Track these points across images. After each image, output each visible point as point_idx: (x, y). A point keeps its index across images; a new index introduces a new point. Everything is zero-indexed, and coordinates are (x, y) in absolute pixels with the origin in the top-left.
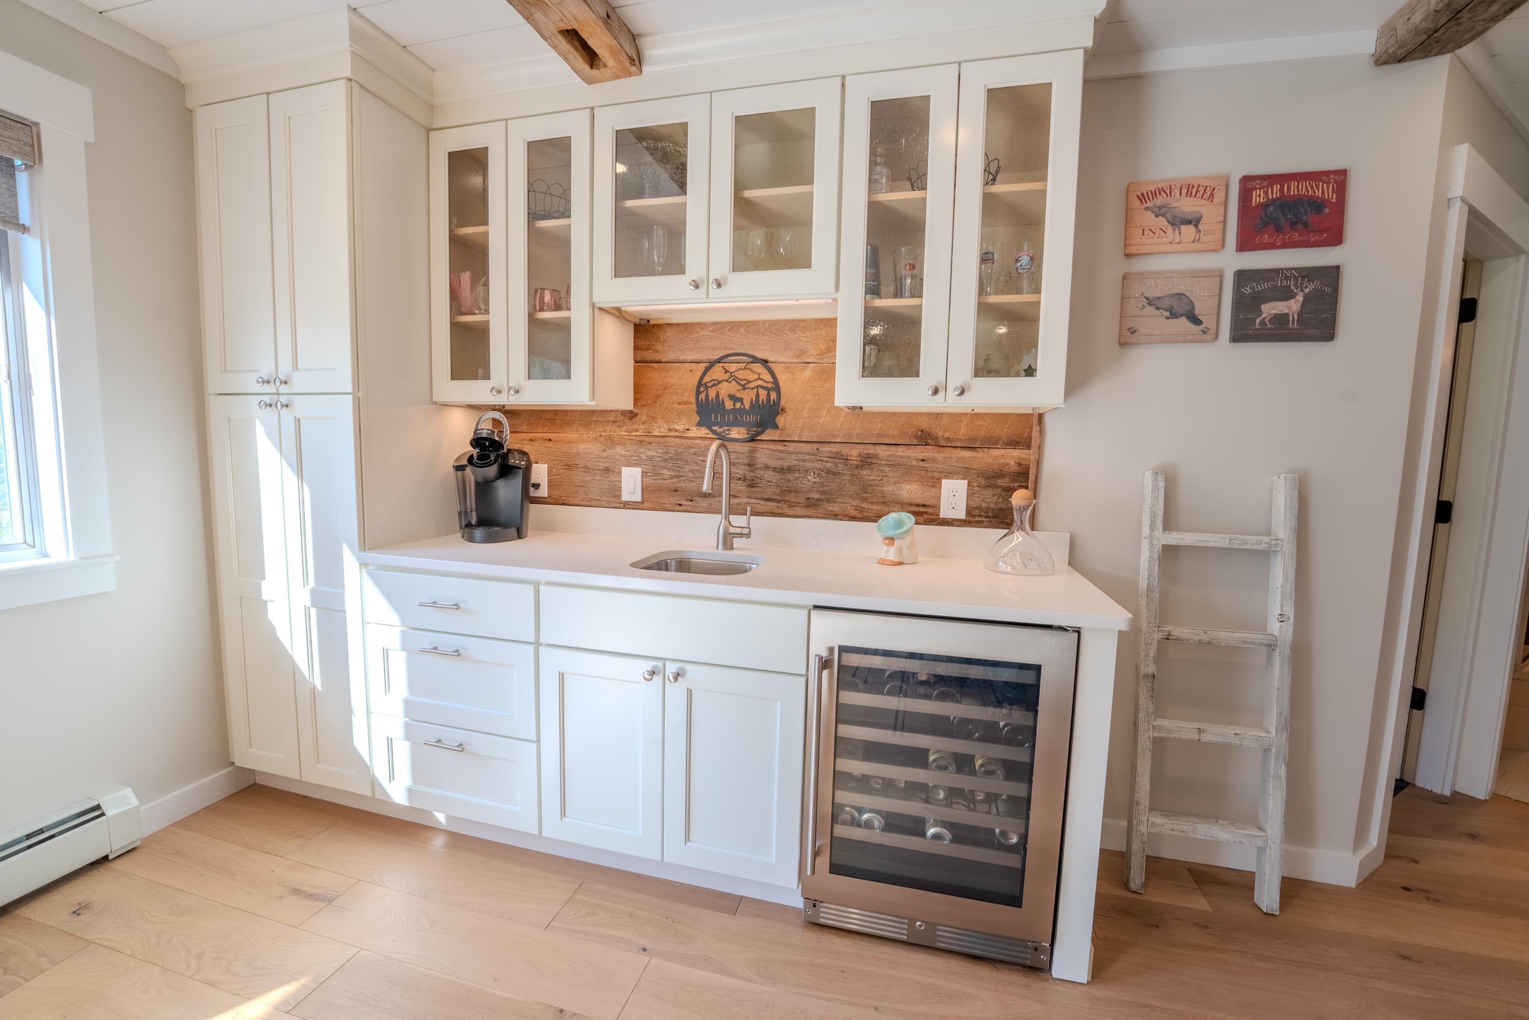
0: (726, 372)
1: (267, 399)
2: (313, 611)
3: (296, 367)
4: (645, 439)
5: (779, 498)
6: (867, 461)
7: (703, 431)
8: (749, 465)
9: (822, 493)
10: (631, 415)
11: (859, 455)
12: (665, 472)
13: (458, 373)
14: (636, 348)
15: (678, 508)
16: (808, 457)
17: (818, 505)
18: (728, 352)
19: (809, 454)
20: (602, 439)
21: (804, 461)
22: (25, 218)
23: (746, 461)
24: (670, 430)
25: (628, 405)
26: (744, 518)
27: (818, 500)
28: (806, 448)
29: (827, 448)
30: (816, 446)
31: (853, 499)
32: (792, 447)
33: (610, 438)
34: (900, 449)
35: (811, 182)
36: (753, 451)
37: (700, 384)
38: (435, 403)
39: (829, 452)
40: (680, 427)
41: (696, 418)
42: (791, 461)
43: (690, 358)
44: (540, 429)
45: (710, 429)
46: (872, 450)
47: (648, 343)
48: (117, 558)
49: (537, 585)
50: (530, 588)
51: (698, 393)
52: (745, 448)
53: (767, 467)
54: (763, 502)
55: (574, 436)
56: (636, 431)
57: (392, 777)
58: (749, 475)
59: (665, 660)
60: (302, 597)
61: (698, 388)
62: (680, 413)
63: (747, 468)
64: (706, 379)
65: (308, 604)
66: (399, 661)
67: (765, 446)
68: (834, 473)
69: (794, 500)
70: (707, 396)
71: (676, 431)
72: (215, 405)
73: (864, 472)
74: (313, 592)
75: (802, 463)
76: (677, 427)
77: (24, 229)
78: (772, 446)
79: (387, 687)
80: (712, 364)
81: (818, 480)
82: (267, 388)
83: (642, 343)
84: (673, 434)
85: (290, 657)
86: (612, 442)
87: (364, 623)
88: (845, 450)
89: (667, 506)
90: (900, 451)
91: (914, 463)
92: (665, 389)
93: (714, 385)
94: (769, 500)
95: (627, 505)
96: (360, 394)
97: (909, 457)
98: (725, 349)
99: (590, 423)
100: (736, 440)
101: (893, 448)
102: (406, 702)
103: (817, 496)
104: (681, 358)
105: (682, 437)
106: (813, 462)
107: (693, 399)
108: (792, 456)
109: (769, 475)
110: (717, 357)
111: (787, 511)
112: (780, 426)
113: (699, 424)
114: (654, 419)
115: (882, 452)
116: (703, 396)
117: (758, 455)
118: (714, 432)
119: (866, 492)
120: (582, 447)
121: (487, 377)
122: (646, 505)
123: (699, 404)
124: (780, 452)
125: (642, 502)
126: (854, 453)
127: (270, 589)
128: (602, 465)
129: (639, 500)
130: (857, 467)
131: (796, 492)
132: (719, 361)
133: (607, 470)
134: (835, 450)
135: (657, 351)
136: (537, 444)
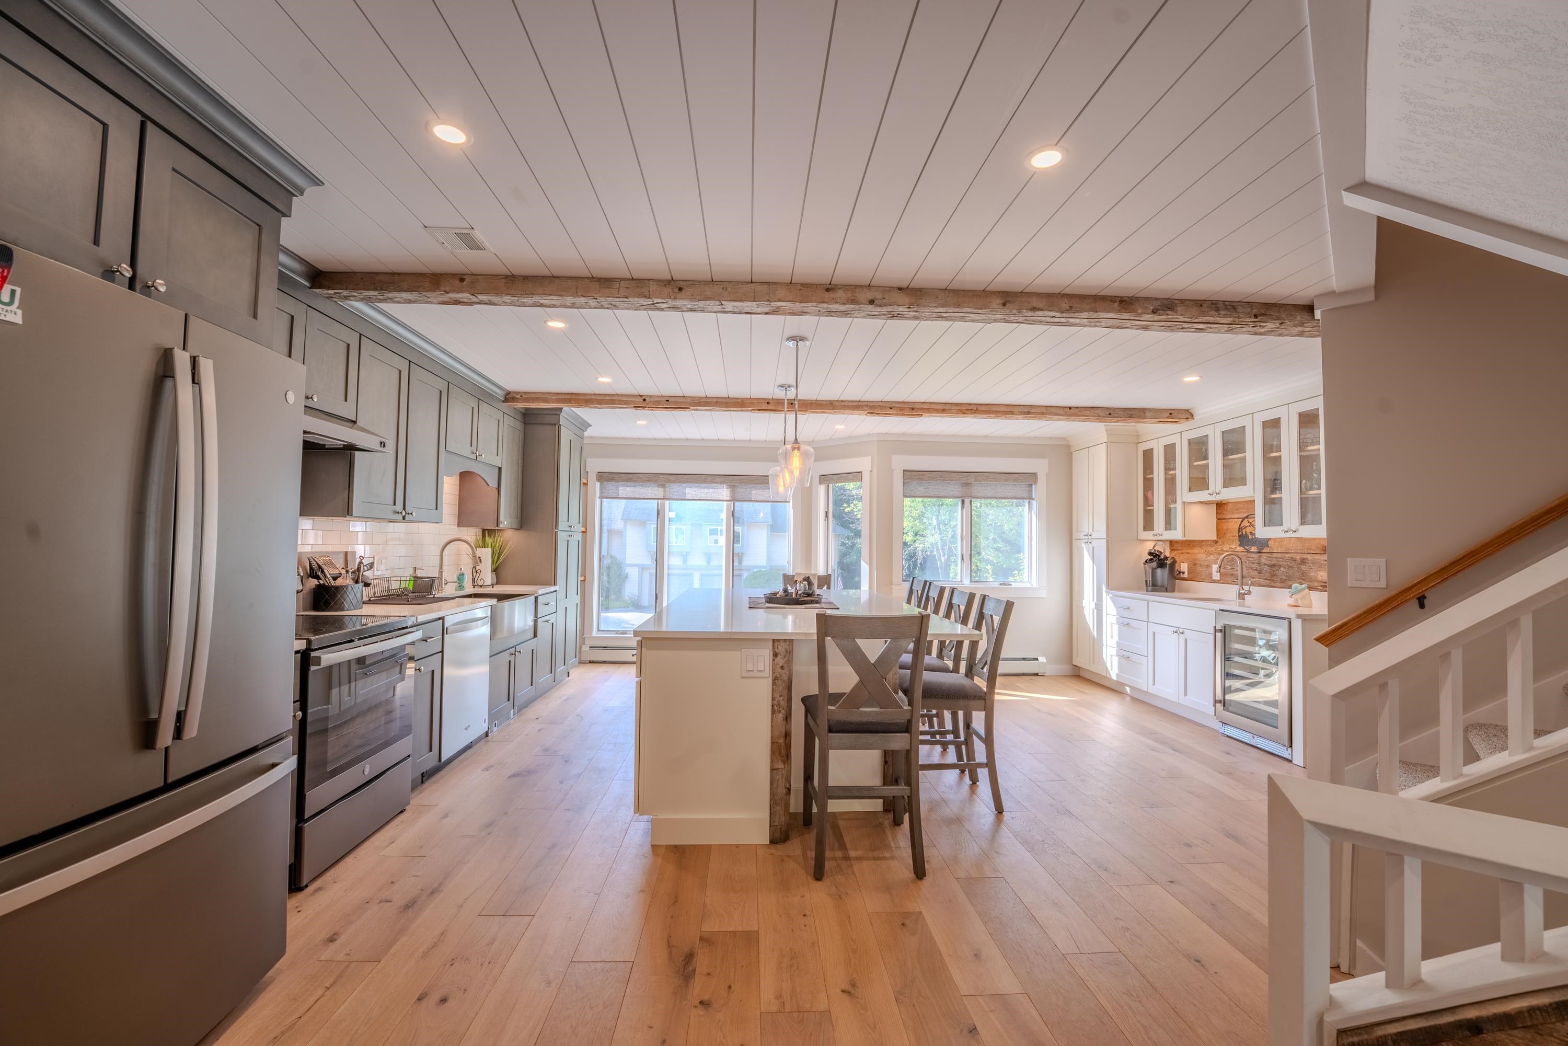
0: (1249, 522)
1: (1086, 541)
2: (1095, 610)
3: (1093, 531)
4: (1220, 552)
5: (1269, 578)
6: (1303, 561)
7: (1241, 549)
8: (1258, 563)
9: (1287, 576)
10: (1216, 542)
11: (1300, 559)
12: (1228, 566)
13: (1145, 529)
14: (1217, 513)
15: (1233, 583)
16: (1280, 560)
17: (1285, 582)
18: (1249, 514)
19: (1281, 558)
20: (1206, 553)
21: (1279, 561)
22: (1033, 497)
23: (1257, 562)
24: (1230, 548)
25: (1215, 538)
26: (1248, 587)
27: (1285, 579)
28: (1279, 555)
29: (1287, 555)
30: (1284, 554)
31: (1299, 579)
32: (1274, 555)
33: (1209, 552)
34: (1317, 555)
35: (1245, 452)
36: (1260, 557)
37: (1239, 528)
38: (1140, 540)
39: (1289, 557)
40: (1233, 547)
41: (1238, 543)
42: (1274, 562)
43: (1236, 517)
44: (1185, 549)
45: (1244, 547)
46: (1305, 556)
47: (1220, 511)
48: (1047, 588)
49: (1148, 601)
50: (1147, 602)
51: (1239, 532)
52: (1256, 556)
53: (1265, 564)
54: (1264, 580)
55: (1196, 551)
56: (1218, 549)
57: (1112, 670)
58: (1259, 568)
59: (1179, 628)
60: (1093, 605)
61: (1239, 530)
62: (1233, 541)
63: (1258, 565)
64: (1242, 526)
65: (1094, 608)
66: (1116, 627)
67: (1264, 555)
68: (1291, 567)
69: (1276, 579)
70: (1242, 533)
71: (1232, 548)
72: (1074, 542)
73: (1303, 567)
74: (1095, 604)
75: (1278, 563)
76: (1232, 547)
77: (1033, 499)
78: (1267, 555)
79: (1112, 637)
80: (1244, 519)
81: (1285, 570)
82: (1086, 537)
83: (1218, 511)
84: (1231, 550)
85: (1088, 625)
86: (1209, 554)
87: (1107, 614)
88: (1294, 556)
89: (1229, 582)
90: (1317, 557)
91: (1322, 562)
92: (1227, 530)
93: (1245, 528)
94: (1266, 579)
95: (1215, 581)
96: (1109, 539)
97: (1320, 559)
98: (1248, 512)
99: (1202, 546)
100: (1253, 552)
101: (1314, 555)
102: (1117, 642)
103: (1284, 578)
104: (1233, 517)
105: (1235, 551)
106: (1282, 562)
107: (1237, 535)
108: (1274, 559)
109: (1266, 568)
110: (1245, 516)
111: (1273, 584)
112: (1270, 545)
113: (1240, 546)
114: (1223, 543)
115: (1309, 557)
116: (1241, 533)
117: (1262, 559)
118: (1245, 549)
119: (1304, 576)
120: (1199, 556)
121: (1153, 530)
122: (1222, 581)
123: (1239, 536)
124: (1270, 557)
125: (1220, 580)
126: (1298, 557)
127: (1085, 603)
128: (1206, 564)
129: (1219, 579)
130: (1300, 564)
131: (1276, 576)
132: (1247, 517)
133: (1208, 566)
134: (1291, 556)
135: (1224, 514)
136: (1184, 554)
